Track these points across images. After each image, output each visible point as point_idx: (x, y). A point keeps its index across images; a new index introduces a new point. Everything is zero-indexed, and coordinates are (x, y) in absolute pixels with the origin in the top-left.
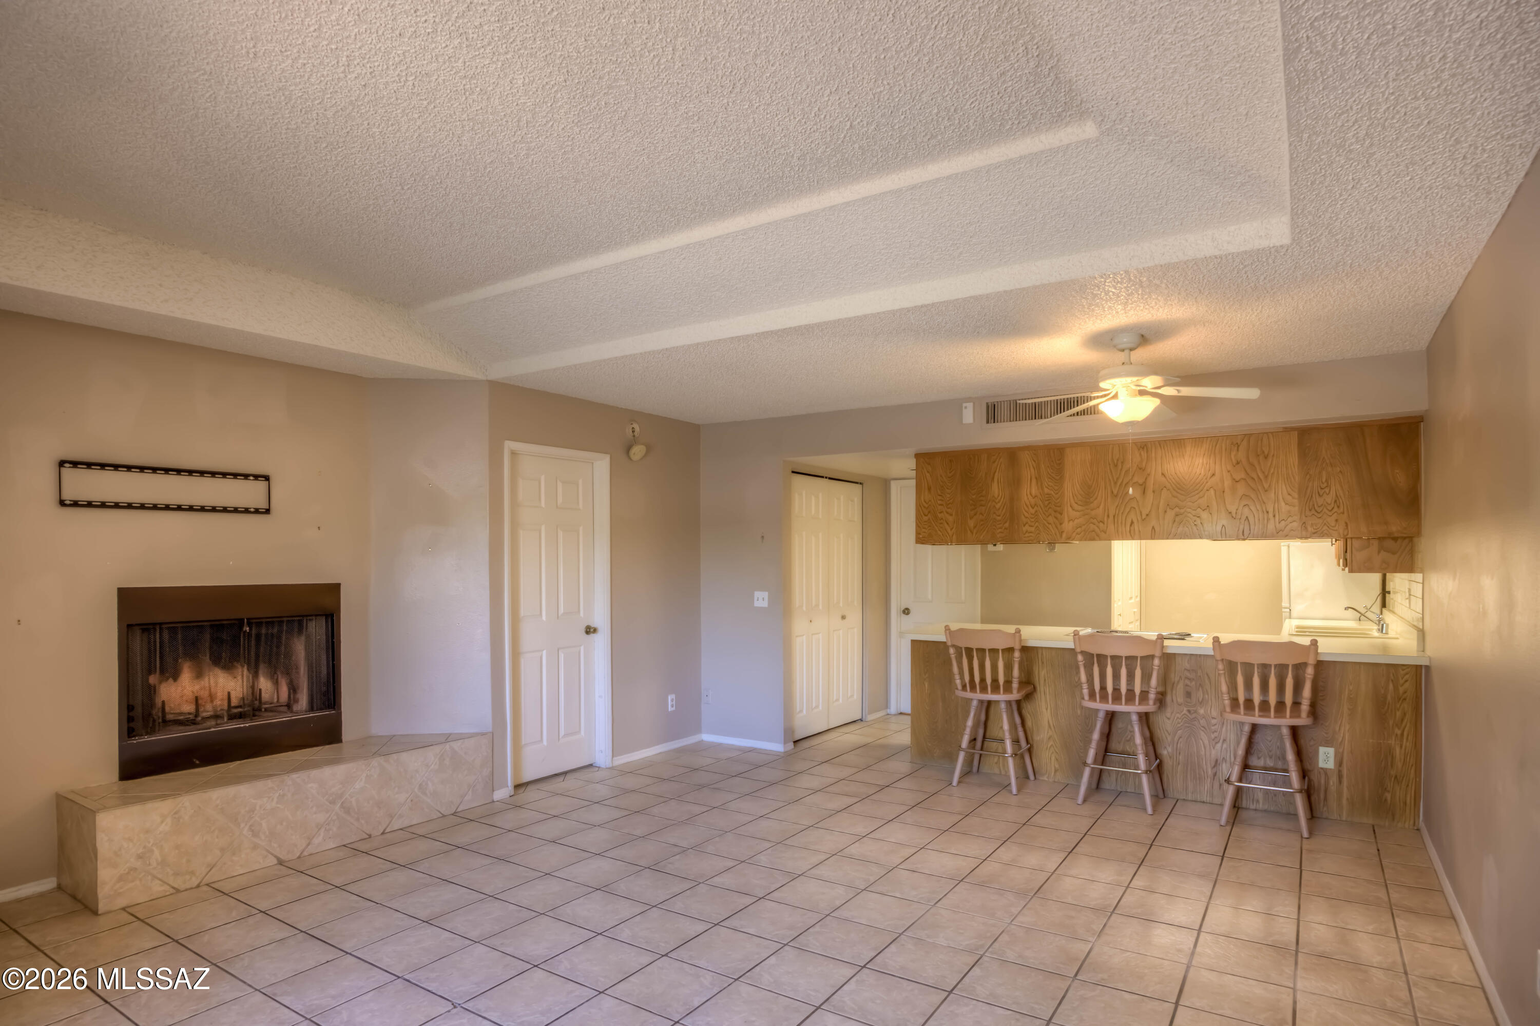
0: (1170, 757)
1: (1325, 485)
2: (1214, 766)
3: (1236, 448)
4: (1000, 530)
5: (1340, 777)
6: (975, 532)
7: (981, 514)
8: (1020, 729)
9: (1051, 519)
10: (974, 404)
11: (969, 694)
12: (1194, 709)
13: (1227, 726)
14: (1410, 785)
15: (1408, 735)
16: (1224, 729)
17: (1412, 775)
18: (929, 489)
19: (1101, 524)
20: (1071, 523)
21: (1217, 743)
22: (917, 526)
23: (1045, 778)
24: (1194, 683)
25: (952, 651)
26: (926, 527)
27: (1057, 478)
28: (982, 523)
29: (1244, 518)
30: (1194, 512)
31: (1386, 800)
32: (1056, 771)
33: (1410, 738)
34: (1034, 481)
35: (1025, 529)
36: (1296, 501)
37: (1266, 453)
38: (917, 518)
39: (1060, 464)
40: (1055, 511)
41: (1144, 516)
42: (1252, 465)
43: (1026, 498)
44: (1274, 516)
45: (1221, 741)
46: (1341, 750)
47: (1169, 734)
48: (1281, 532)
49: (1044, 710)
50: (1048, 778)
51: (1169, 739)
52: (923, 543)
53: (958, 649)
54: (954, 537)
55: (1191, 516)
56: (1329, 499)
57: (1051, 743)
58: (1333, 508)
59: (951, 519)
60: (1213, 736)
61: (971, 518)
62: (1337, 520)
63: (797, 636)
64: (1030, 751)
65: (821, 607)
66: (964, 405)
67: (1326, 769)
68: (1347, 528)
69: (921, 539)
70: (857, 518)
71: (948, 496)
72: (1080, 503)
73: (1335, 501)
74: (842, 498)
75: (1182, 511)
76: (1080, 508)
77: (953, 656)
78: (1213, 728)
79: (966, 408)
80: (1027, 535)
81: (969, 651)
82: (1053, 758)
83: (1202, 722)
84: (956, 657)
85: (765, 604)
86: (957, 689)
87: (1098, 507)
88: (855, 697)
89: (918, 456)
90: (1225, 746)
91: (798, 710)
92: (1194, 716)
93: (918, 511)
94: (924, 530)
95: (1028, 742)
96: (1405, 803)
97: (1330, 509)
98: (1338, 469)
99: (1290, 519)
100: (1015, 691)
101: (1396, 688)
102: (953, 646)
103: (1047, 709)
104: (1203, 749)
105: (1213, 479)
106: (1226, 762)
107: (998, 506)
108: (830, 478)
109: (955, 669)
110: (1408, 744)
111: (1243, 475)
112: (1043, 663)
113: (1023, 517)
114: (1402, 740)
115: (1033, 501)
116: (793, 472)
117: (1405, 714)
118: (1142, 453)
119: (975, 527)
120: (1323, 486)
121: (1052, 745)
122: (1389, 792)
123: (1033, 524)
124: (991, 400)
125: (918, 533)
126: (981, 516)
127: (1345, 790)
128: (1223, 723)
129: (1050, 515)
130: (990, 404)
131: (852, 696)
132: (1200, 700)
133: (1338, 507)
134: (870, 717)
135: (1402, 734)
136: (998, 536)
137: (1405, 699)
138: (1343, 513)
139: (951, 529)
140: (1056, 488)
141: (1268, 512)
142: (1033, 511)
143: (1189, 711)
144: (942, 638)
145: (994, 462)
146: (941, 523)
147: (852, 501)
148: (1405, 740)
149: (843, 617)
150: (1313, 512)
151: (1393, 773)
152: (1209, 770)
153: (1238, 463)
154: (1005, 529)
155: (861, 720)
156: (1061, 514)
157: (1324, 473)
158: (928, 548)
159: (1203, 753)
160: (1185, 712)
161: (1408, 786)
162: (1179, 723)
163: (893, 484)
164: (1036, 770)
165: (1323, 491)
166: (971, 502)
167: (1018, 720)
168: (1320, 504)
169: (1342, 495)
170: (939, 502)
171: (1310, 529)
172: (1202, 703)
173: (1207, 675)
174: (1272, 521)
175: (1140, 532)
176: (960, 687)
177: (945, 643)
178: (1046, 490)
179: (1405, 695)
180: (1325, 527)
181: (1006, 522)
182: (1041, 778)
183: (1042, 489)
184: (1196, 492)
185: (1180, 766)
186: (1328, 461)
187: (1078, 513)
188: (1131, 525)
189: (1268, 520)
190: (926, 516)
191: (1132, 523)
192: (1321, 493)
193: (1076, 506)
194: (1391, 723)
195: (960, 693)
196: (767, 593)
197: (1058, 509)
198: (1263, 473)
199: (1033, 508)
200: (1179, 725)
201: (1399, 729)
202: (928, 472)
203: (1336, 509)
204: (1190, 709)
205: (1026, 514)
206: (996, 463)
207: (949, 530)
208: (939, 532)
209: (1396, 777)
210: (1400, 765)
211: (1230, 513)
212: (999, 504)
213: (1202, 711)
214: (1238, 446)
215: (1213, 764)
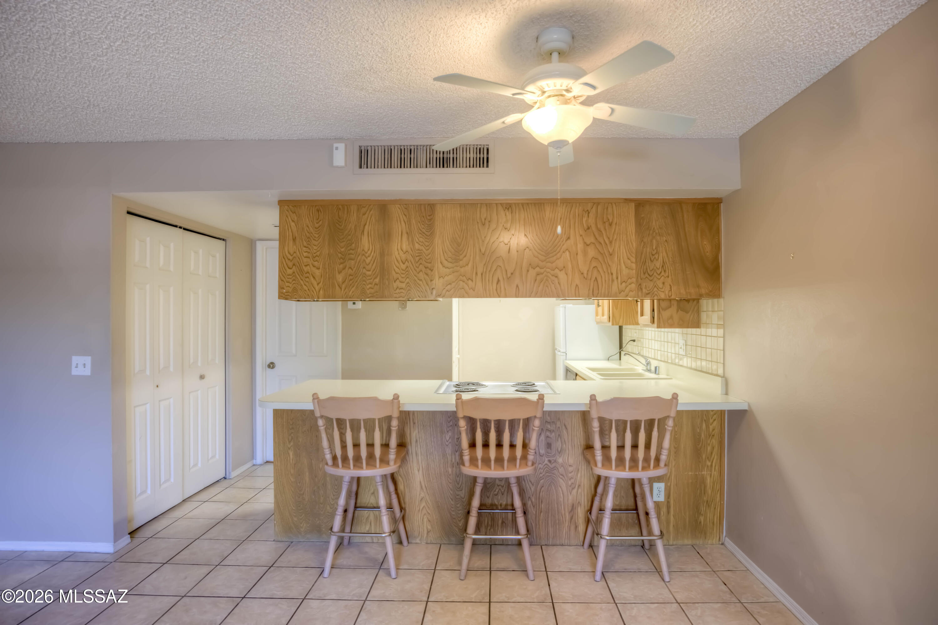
0: (534, 507)
1: (655, 251)
2: (571, 511)
3: (587, 215)
4: (370, 286)
5: (668, 508)
6: (343, 286)
7: (350, 268)
8: (394, 496)
9: (421, 275)
10: (346, 146)
11: (340, 471)
12: (554, 458)
13: (581, 472)
14: (717, 507)
15: (715, 466)
16: (579, 475)
17: (718, 499)
18: (294, 239)
19: (470, 282)
20: (441, 279)
21: (573, 489)
22: (281, 280)
23: (418, 541)
24: (553, 434)
25: (321, 422)
26: (291, 280)
27: (428, 234)
28: (351, 277)
29: (593, 279)
30: (552, 272)
31: (700, 522)
32: (428, 532)
33: (717, 468)
34: (405, 236)
35: (395, 285)
36: (634, 266)
37: (611, 221)
38: (280, 271)
39: (430, 220)
40: (426, 268)
41: (509, 275)
42: (599, 230)
43: (396, 253)
44: (617, 278)
45: (577, 487)
46: (669, 484)
47: (533, 485)
48: (623, 292)
49: (416, 472)
50: (420, 540)
51: (533, 489)
52: (286, 299)
53: (329, 421)
54: (321, 292)
55: (550, 276)
56: (658, 264)
57: (423, 504)
58: (661, 272)
59: (318, 273)
60: (570, 483)
61: (340, 272)
62: (664, 283)
63: (135, 407)
64: (403, 518)
65: (172, 369)
66: (335, 145)
67: (658, 502)
68: (671, 290)
69: (284, 295)
70: (219, 273)
71: (315, 248)
72: (450, 260)
73: (663, 266)
74: (201, 251)
75: (542, 271)
76: (450, 265)
77: (322, 429)
78: (570, 475)
79: (337, 148)
80: (398, 291)
81: (341, 423)
82: (425, 520)
83: (560, 470)
84: (326, 429)
85: (87, 372)
86: (327, 464)
87: (467, 265)
88: (217, 456)
89: (282, 203)
90: (580, 490)
91: (139, 491)
92: (554, 465)
93: (281, 263)
94: (287, 284)
95: (402, 509)
96: (713, 523)
97: (659, 272)
98: (665, 239)
99: (630, 281)
100: (392, 463)
101: (707, 427)
102: (322, 417)
103: (419, 471)
104: (562, 495)
105: (568, 241)
106: (581, 505)
107: (368, 260)
108: (185, 229)
109: (325, 443)
110: (715, 473)
111: (593, 240)
112: (414, 423)
113: (394, 273)
114: (711, 471)
115: (404, 256)
116: (129, 213)
117: (713, 448)
118: (507, 214)
119: (343, 283)
120: (654, 253)
121: (424, 506)
122: (702, 515)
123: (403, 280)
124: (364, 144)
125: (281, 288)
126: (350, 270)
127: (672, 517)
128: (578, 470)
129: (421, 271)
130: (363, 148)
131: (213, 457)
132: (559, 450)
133: (665, 271)
134: (234, 474)
135: (712, 465)
136: (368, 292)
137: (713, 436)
138: (668, 277)
139: (318, 284)
140: (427, 244)
141: (612, 274)
142: (403, 267)
143: (550, 461)
144: (309, 406)
145: (364, 214)
146: (308, 277)
147: (214, 256)
148: (713, 470)
149: (202, 377)
150: (647, 275)
151: (705, 499)
152: (567, 514)
153: (588, 228)
154: (376, 284)
155: (225, 478)
156: (432, 270)
157: (654, 241)
158: (293, 304)
159: (562, 499)
160: (546, 462)
161: (715, 508)
162: (541, 473)
163: (259, 245)
164: (409, 534)
165: (654, 257)
166: (340, 255)
167: (392, 488)
168: (651, 269)
169: (667, 261)
170: (305, 254)
171: (644, 290)
172: (560, 452)
173: (565, 426)
174: (615, 282)
175: (505, 289)
176: (330, 462)
177: (312, 412)
178: (417, 246)
179: (714, 432)
180: (655, 289)
181: (376, 278)
182: (414, 541)
183: (413, 245)
184: (554, 253)
185: (542, 514)
186: (657, 232)
187: (447, 270)
188: (497, 283)
189: (613, 281)
190: (289, 268)
191: (498, 281)
192: (652, 259)
193: (446, 263)
194: (704, 456)
195: (331, 470)
196: (90, 357)
197: (429, 265)
198: (609, 238)
199: (404, 264)
200: (541, 475)
201: (709, 461)
202: (293, 221)
203: (663, 273)
204: (551, 459)
205: (397, 270)
206: (366, 215)
207: (315, 283)
208: (305, 287)
209: (707, 501)
210: (710, 492)
211: (582, 274)
212: (369, 259)
213: (560, 460)
214: (589, 213)
215: (570, 508)
